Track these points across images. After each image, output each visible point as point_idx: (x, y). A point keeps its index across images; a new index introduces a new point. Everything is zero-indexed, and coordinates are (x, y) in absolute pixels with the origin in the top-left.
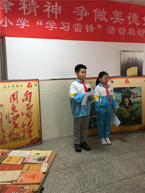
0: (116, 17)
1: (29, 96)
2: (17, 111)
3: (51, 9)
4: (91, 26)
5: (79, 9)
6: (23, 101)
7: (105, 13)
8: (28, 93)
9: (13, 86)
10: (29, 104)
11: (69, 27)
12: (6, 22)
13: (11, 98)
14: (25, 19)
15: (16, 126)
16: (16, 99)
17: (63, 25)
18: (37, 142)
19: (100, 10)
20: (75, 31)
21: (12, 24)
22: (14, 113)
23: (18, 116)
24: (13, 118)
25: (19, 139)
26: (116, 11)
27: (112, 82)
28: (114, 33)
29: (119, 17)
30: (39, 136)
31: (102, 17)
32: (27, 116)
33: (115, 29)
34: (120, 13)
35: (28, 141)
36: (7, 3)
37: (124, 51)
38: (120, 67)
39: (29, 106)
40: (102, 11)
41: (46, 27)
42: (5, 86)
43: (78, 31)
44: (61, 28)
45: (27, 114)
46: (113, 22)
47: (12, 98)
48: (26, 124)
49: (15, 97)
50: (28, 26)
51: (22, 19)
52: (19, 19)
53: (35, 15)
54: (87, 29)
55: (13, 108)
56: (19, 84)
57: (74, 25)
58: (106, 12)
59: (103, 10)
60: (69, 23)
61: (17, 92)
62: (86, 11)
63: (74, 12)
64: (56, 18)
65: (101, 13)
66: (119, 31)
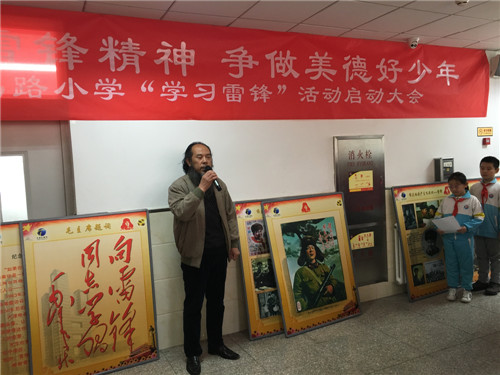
0: (317, 67)
1: (125, 248)
2: (97, 285)
3: (171, 56)
4: (264, 88)
6: (112, 261)
7: (294, 61)
8: (124, 241)
9: (89, 228)
10: (127, 267)
11: (213, 92)
12: (71, 89)
13: (83, 256)
14: (115, 81)
15: (95, 320)
16: (95, 258)
17: (200, 89)
18: (146, 355)
19: (281, 53)
20: (229, 101)
21: (84, 92)
22: (91, 290)
23: (100, 296)
24: (89, 303)
25: (103, 351)
26: (316, 53)
28: (314, 101)
29: (323, 67)
30: (151, 341)
31: (287, 69)
32: (121, 294)
33: (317, 93)
34: (324, 58)
35: (126, 354)
36: (73, 49)
37: (339, 138)
38: (333, 172)
39: (125, 273)
40: (284, 55)
41: (162, 95)
42: (69, 230)
43: (234, 100)
44: (196, 96)
45: (120, 291)
46: (311, 78)
47: (86, 256)
48: (119, 315)
49: (94, 253)
50: (122, 94)
51: (107, 80)
52: (100, 80)
53: (138, 71)
54: (256, 93)
55: (89, 280)
56: (102, 222)
57: (224, 88)
58: (295, 58)
59: (288, 52)
60: (213, 86)
61: (98, 241)
62: (250, 57)
63: (224, 60)
64: (184, 74)
65: (283, 61)
66: (327, 96)
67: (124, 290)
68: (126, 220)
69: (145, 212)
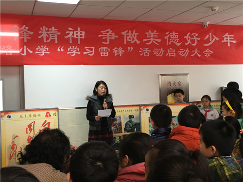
1: (47, 125)
3: (73, 35)
5: (105, 32)
9: (30, 116)
11: (93, 51)
12: (25, 51)
14: (45, 46)
17: (87, 50)
21: (31, 52)
27: (147, 110)
28: (148, 55)
31: (133, 39)
33: (150, 51)
34: (154, 33)
36: (27, 33)
37: (162, 75)
40: (132, 32)
41: (68, 53)
42: (21, 116)
44: (84, 53)
47: (28, 129)
50: (48, 53)
51: (42, 46)
52: (39, 46)
53: (56, 42)
54: (116, 52)
55: (29, 140)
56: (37, 113)
59: (134, 31)
60: (93, 48)
61: (34, 122)
62: (113, 34)
63: (99, 36)
64: (79, 43)
65: (131, 35)
68: (48, 113)
69: (57, 109)
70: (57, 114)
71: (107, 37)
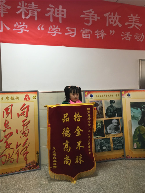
0: (132, 22)
1: (26, 110)
2: (10, 128)
3: (54, 13)
4: (102, 32)
5: (87, 13)
6: (19, 116)
8: (25, 106)
9: (7, 98)
10: (26, 120)
11: (75, 32)
13: (4, 112)
14: (24, 23)
15: (8, 146)
16: (10, 114)
17: (69, 30)
18: (34, 167)
19: (112, 13)
20: (83, 37)
21: (8, 29)
22: (7, 130)
23: (11, 134)
24: (6, 137)
25: (12, 162)
26: (132, 15)
27: (129, 95)
28: (129, 40)
29: (135, 22)
30: (37, 159)
31: (115, 22)
32: (22, 134)
33: (131, 35)
34: (136, 17)
35: (23, 165)
36: (4, 6)
37: (142, 60)
39: (25, 122)
40: (114, 15)
41: (49, 32)
43: (86, 37)
44: (66, 34)
45: (22, 132)
46: (128, 27)
47: (5, 112)
48: (21, 144)
49: (9, 111)
50: (28, 31)
51: (20, 23)
52: (17, 23)
53: (36, 19)
54: (98, 34)
55: (6, 125)
56: (15, 96)
57: (81, 30)
58: (120, 17)
59: (117, 13)
60: (75, 29)
62: (96, 15)
63: (82, 16)
64: (61, 22)
65: (114, 18)
66: (136, 37)
67: (24, 132)
68: (27, 96)
69: (36, 92)
70: (37, 97)
71: (89, 18)
